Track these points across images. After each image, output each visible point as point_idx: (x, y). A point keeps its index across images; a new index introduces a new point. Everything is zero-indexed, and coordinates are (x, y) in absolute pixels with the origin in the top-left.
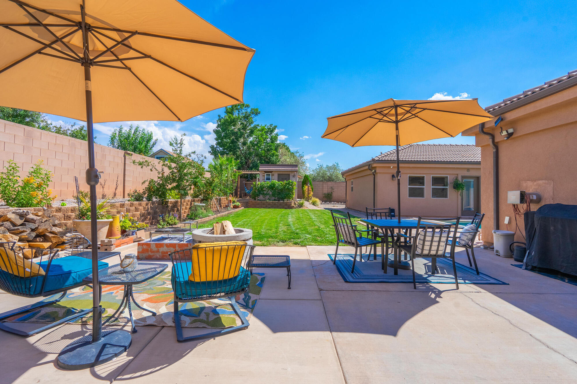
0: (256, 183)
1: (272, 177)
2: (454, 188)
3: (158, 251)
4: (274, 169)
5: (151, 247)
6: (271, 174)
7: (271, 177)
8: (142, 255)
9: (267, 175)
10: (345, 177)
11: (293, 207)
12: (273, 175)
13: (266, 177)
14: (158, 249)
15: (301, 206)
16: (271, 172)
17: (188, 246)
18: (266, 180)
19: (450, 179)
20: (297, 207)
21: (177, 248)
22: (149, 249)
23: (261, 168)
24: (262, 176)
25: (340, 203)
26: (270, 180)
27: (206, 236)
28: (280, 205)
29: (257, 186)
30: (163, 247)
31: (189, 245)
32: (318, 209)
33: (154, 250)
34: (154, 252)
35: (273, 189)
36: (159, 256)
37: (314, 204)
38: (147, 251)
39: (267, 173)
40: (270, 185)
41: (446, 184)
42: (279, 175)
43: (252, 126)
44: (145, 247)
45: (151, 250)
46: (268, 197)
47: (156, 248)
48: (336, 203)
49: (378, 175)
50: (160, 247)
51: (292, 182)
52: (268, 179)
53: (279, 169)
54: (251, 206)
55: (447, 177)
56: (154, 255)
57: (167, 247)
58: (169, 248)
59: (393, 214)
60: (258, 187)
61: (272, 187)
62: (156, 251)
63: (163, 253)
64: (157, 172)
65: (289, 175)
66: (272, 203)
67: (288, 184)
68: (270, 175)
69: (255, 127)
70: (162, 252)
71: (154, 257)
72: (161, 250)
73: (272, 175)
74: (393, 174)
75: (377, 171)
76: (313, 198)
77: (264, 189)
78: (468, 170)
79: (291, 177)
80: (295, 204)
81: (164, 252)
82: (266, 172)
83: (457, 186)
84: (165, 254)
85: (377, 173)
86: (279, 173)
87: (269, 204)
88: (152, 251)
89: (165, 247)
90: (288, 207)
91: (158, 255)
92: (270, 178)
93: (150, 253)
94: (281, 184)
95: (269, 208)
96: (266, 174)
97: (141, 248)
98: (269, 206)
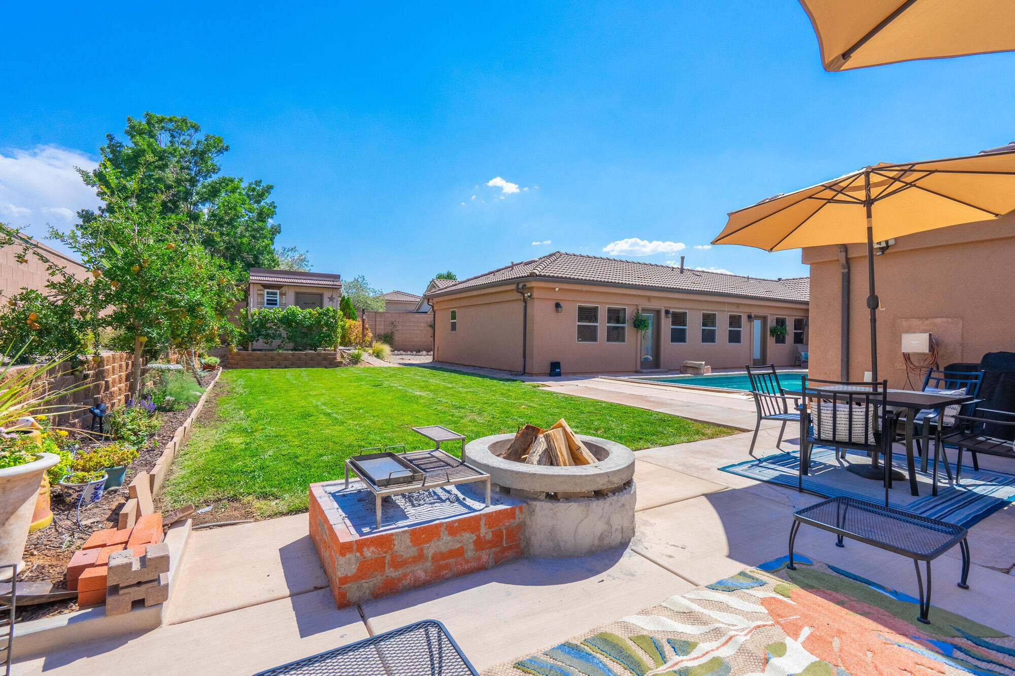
0: (247, 311)
1: (281, 298)
2: (635, 327)
3: (420, 557)
4: (288, 280)
5: (396, 548)
6: (278, 291)
7: (278, 299)
8: (360, 588)
9: (268, 293)
10: (431, 304)
11: (341, 362)
12: (285, 294)
13: (266, 298)
14: (422, 550)
15: (355, 360)
16: (279, 287)
17: (514, 518)
18: (268, 304)
19: (629, 313)
20: (349, 364)
21: (483, 530)
22: (388, 557)
23: (253, 278)
24: (256, 296)
25: (409, 353)
26: (276, 304)
27: (581, 476)
28: (312, 360)
29: (250, 317)
30: (439, 536)
31: (517, 512)
32: (386, 365)
33: (405, 556)
34: (404, 563)
35: (290, 325)
36: (426, 572)
37: (378, 355)
38: (379, 564)
39: (269, 289)
40: (284, 317)
41: (621, 319)
42: (297, 294)
43: (215, 178)
44: (368, 553)
45: (393, 558)
46: (277, 342)
47: (414, 545)
48: (402, 352)
49: (536, 302)
50: (427, 542)
51: (334, 310)
52: (272, 303)
53: (299, 281)
54: (237, 364)
55: (624, 309)
56: (405, 575)
57: (449, 534)
58: (458, 537)
59: (559, 370)
60: (253, 320)
61: (288, 321)
62: (414, 558)
63: (439, 557)
64: (47, 265)
65: (321, 295)
66: (293, 355)
67: (325, 315)
68: (276, 294)
69: (225, 182)
70: (433, 558)
71: (405, 582)
72: (431, 548)
73: (282, 294)
74: (557, 301)
75: (535, 296)
76: (374, 344)
77: (268, 325)
78: (649, 298)
79: (326, 300)
80: (342, 357)
81: (442, 554)
82: (265, 286)
83: (639, 324)
84: (444, 559)
85: (534, 298)
86: (298, 290)
87: (286, 359)
88: (398, 563)
89: (446, 537)
90: (331, 364)
91: (420, 572)
92: (276, 300)
93: (391, 573)
94: (310, 313)
95: (286, 367)
96: (266, 290)
97: (353, 560)
98: (287, 363)
